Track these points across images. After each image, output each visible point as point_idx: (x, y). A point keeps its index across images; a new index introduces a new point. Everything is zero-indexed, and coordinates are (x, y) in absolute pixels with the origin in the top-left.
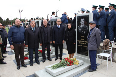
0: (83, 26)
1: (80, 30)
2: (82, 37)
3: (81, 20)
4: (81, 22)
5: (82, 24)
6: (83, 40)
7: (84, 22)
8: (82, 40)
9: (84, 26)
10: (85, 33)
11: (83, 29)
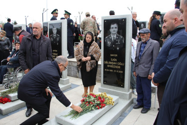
0: (115, 36)
1: (109, 43)
2: (113, 55)
3: (112, 26)
4: (111, 30)
5: (113, 33)
6: (115, 62)
7: (117, 30)
8: (113, 61)
9: (117, 36)
10: (118, 48)
11: (115, 41)
